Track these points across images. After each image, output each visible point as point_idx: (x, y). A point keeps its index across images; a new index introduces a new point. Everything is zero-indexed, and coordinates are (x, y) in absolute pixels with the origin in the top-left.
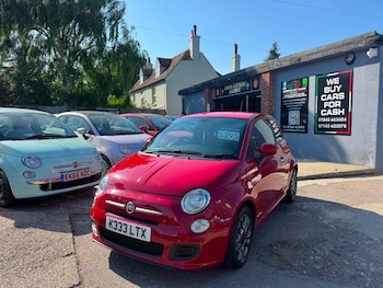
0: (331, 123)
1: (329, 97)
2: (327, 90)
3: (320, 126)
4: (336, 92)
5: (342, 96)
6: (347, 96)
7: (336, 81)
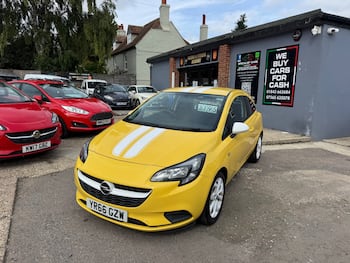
0: (277, 95)
1: (277, 71)
2: (276, 64)
3: (267, 97)
4: (283, 66)
5: (288, 70)
6: (292, 70)
7: (284, 55)
